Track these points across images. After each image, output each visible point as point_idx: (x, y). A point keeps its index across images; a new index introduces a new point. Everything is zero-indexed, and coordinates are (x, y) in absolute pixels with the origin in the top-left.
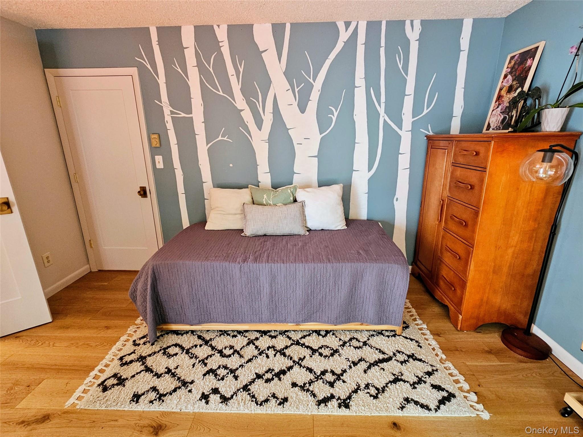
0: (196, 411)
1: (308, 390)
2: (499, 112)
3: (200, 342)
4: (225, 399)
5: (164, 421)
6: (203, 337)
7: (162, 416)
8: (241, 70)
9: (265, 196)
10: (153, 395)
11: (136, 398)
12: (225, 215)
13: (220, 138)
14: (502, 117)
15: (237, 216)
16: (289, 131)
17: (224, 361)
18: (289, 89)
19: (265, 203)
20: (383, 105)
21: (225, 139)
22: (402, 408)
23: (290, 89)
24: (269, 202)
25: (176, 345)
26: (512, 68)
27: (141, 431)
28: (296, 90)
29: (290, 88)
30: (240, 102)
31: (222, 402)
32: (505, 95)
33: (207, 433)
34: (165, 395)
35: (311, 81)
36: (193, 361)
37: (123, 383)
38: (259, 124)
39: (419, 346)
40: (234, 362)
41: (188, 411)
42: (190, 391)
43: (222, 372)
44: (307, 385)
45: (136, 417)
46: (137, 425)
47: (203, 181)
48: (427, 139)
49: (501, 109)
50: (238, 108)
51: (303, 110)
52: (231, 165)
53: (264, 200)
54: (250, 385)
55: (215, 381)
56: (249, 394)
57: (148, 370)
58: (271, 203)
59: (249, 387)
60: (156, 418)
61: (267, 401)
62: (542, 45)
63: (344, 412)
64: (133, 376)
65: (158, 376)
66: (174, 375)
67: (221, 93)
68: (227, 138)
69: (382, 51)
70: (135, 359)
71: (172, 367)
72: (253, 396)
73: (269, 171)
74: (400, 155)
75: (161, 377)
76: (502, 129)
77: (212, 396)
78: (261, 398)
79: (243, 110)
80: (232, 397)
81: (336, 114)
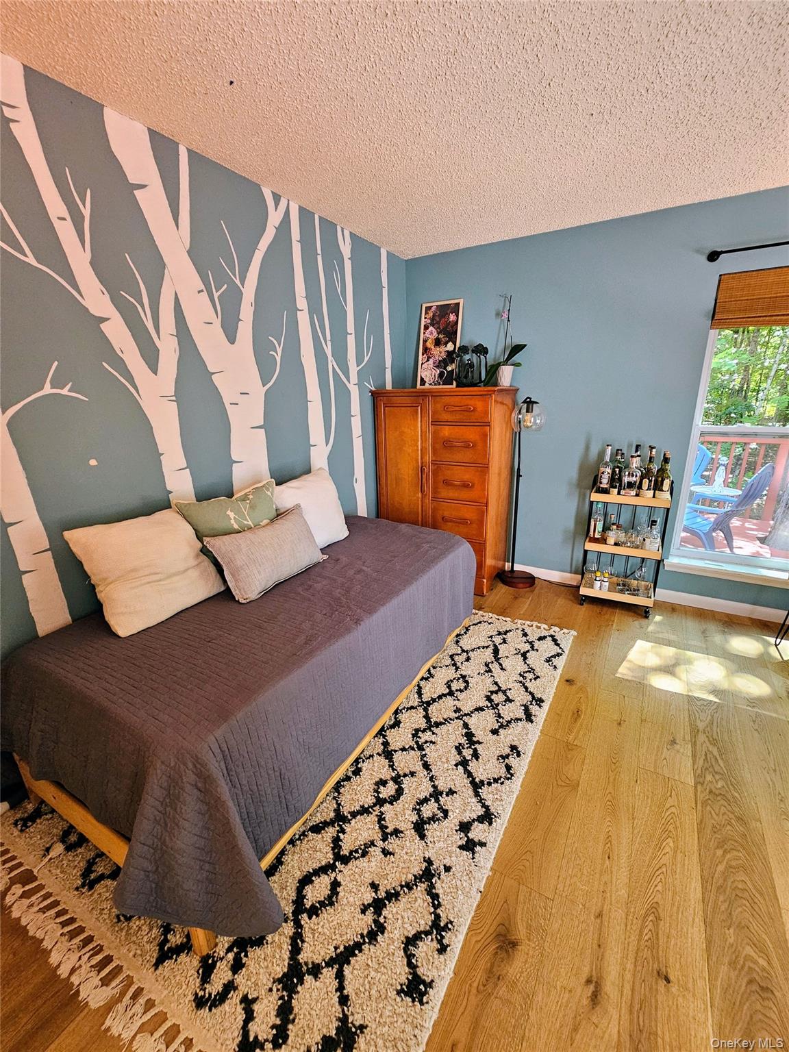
0: (490, 864)
1: (509, 722)
2: (432, 366)
3: (331, 831)
4: (487, 817)
5: (490, 927)
6: (321, 823)
7: (478, 931)
8: (86, 212)
9: (232, 515)
10: (426, 948)
11: (416, 988)
12: (161, 583)
13: (48, 389)
14: (438, 372)
15: (190, 572)
16: (213, 377)
17: (407, 800)
18: (202, 291)
19: (236, 526)
20: (329, 343)
21: (65, 391)
22: (555, 667)
23: (205, 290)
24: (246, 522)
25: (306, 880)
26: (433, 319)
27: (499, 979)
28: (216, 295)
29: (202, 287)
30: (95, 298)
31: (490, 824)
32: (433, 347)
33: (533, 856)
34: (438, 917)
35: (238, 282)
36: (375, 852)
37: (353, 1030)
38: (151, 358)
39: (490, 624)
40: (417, 788)
41: (485, 879)
42: (447, 869)
43: (429, 810)
44: (501, 720)
45: (463, 990)
46: (481, 988)
47: (7, 521)
48: (372, 395)
49: (434, 363)
50: (92, 311)
51: (232, 339)
52: (93, 462)
53: (233, 522)
54: (474, 779)
55: (446, 823)
56: (489, 784)
57: (343, 957)
58: (250, 523)
59: (477, 780)
60: (480, 944)
61: (508, 768)
62: (461, 301)
63: (546, 706)
64: (344, 1000)
65: (377, 930)
66: (393, 896)
67: (31, 260)
68: (69, 391)
69: (320, 258)
70: (282, 998)
71: (369, 897)
72: (496, 781)
73: (185, 466)
74: (352, 418)
75: (385, 924)
76: (443, 384)
77: (471, 835)
78: (501, 771)
79: (108, 319)
80: (484, 806)
81: (279, 351)
